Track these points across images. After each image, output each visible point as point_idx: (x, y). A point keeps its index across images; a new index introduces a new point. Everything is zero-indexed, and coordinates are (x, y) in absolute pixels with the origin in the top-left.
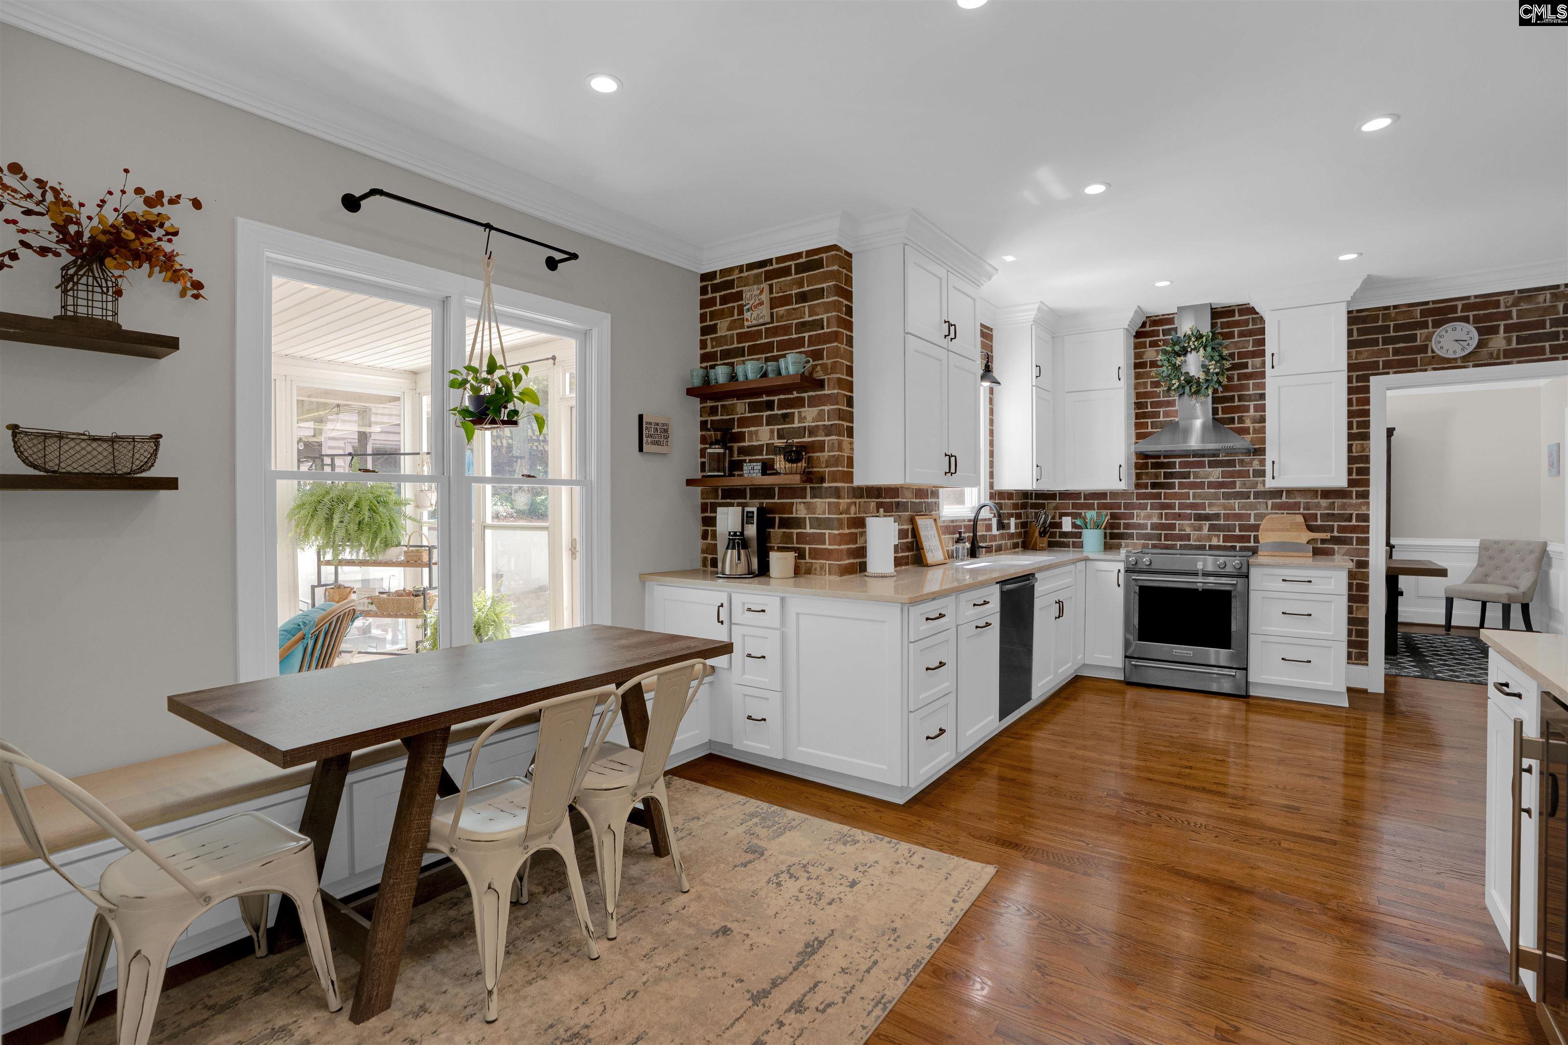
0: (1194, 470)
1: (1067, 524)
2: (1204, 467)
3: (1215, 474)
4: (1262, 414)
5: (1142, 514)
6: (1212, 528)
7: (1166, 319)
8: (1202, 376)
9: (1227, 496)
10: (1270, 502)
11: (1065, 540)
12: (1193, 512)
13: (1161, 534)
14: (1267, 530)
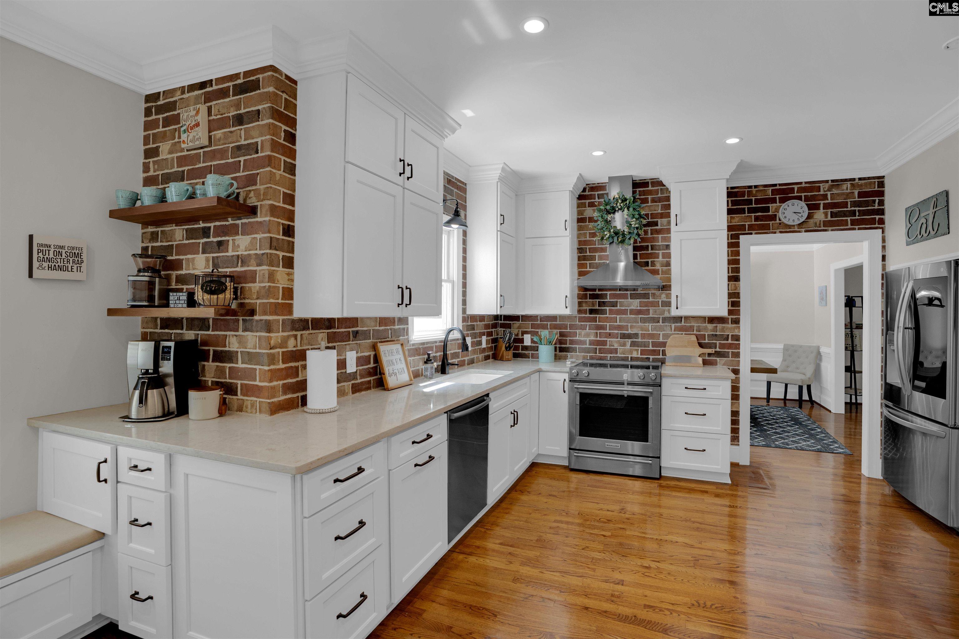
0: (620, 300)
1: (527, 340)
2: (627, 298)
3: (635, 304)
4: (668, 260)
5: (583, 333)
6: (633, 344)
7: (600, 186)
8: (626, 230)
9: (643, 320)
10: (673, 325)
11: (526, 352)
12: (620, 332)
13: (596, 348)
14: (672, 347)
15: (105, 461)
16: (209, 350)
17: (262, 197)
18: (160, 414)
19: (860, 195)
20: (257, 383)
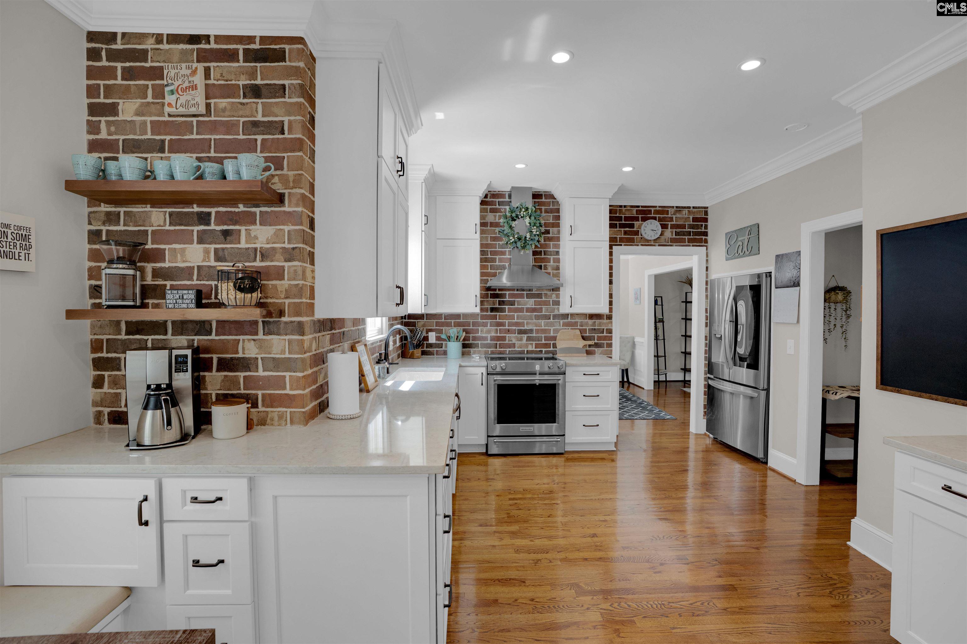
0: (518, 299)
1: (432, 338)
2: (524, 298)
3: (530, 303)
4: (557, 264)
5: (485, 330)
6: (529, 339)
7: (500, 194)
8: (528, 236)
9: (537, 318)
10: (562, 322)
11: (431, 349)
12: (517, 328)
13: (497, 344)
14: (561, 340)
15: (146, 499)
16: (212, 358)
17: (291, 184)
18: (178, 437)
19: (695, 219)
20: (288, 391)
